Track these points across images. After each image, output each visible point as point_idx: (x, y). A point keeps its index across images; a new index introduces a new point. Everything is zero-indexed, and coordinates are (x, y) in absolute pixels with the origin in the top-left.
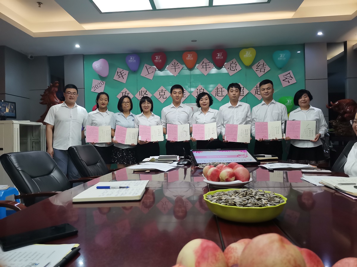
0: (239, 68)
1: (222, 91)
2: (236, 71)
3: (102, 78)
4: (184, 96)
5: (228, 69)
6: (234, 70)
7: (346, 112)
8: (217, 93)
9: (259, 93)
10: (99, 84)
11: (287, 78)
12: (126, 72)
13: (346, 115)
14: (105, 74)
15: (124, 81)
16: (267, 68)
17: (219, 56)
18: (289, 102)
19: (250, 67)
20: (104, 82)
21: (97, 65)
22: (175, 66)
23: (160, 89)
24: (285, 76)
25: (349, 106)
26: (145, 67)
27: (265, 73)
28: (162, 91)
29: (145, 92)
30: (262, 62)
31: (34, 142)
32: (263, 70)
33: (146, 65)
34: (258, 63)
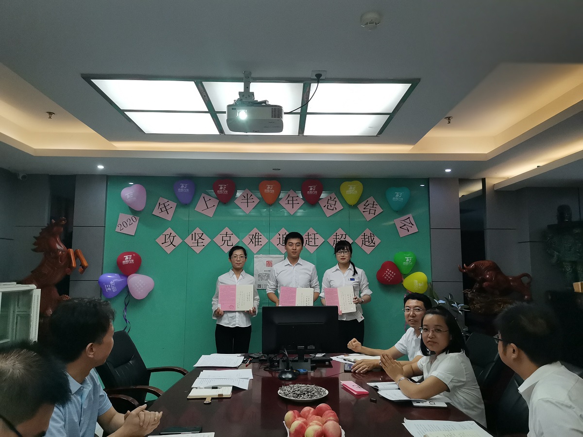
0: (339, 206)
1: (315, 239)
2: (335, 211)
3: (134, 212)
4: (260, 243)
5: (324, 207)
6: (333, 210)
7: (484, 280)
8: (308, 241)
9: (367, 243)
10: (129, 220)
11: (405, 225)
12: (173, 204)
13: (485, 284)
14: (140, 206)
15: (169, 217)
16: (379, 210)
17: (312, 190)
18: (407, 260)
19: (355, 206)
20: (138, 218)
21: (129, 192)
22: (247, 199)
23: (224, 232)
24: (403, 222)
25: (488, 271)
26: (202, 199)
27: (376, 215)
28: (226, 234)
29: (200, 235)
30: (371, 200)
31: (19, 315)
32: (373, 212)
33: (203, 195)
34: (366, 201)
